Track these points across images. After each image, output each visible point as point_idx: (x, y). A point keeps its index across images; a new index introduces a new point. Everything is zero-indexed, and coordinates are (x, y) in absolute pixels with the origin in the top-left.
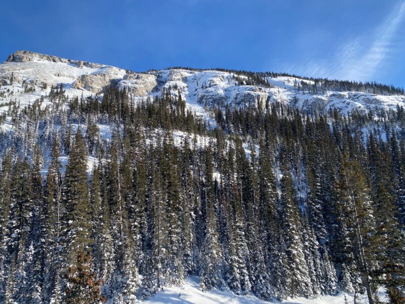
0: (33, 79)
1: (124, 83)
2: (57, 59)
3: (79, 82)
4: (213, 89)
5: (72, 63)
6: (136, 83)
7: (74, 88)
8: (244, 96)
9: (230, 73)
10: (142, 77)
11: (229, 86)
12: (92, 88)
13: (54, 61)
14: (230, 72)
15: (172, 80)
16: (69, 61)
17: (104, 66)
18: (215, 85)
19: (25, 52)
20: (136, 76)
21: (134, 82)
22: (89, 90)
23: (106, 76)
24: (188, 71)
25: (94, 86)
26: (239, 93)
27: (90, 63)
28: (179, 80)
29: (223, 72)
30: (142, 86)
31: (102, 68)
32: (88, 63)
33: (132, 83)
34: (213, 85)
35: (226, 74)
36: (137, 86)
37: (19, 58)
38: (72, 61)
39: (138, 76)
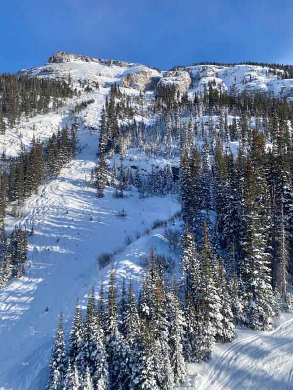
0: (85, 79)
1: (165, 80)
2: (89, 59)
3: (126, 81)
4: (255, 84)
5: (102, 62)
6: (176, 80)
7: (122, 86)
8: (291, 90)
9: (263, 67)
10: (180, 74)
11: (269, 80)
12: (137, 86)
13: (87, 61)
14: (262, 65)
15: (207, 76)
16: (99, 60)
17: (132, 64)
18: (256, 79)
19: (62, 53)
20: (175, 73)
21: (174, 79)
22: (134, 88)
23: (147, 74)
24: (216, 66)
25: (139, 84)
26: (285, 87)
27: (119, 62)
28: (213, 75)
29: (256, 66)
30: (182, 83)
31: (130, 66)
32: (117, 62)
33: (173, 80)
34: (253, 80)
35: (260, 68)
36: (178, 83)
37: (60, 60)
38: (102, 60)
39: (177, 72)
